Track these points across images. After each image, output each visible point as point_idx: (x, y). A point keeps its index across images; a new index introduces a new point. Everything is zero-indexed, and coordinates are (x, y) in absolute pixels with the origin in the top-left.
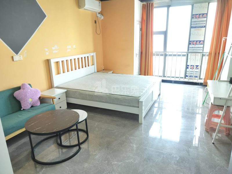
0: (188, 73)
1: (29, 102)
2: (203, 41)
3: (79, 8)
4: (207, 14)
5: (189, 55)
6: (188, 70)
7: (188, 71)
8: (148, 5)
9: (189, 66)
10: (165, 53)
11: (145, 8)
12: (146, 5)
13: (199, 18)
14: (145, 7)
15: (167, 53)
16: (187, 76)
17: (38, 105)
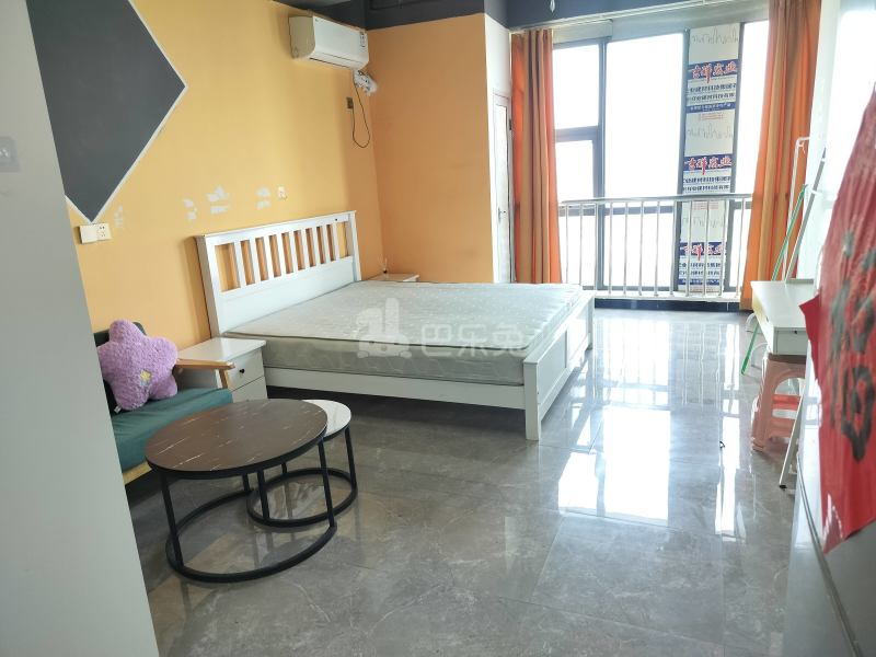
0: (685, 269)
1: (140, 385)
2: (730, 156)
3: (293, 57)
4: (738, 62)
5: (686, 207)
6: (683, 260)
7: (684, 265)
8: (534, 38)
9: (685, 244)
10: (601, 203)
11: (522, 50)
12: (527, 38)
13: (712, 75)
14: (523, 44)
15: (608, 206)
16: (681, 282)
17: (172, 395)
